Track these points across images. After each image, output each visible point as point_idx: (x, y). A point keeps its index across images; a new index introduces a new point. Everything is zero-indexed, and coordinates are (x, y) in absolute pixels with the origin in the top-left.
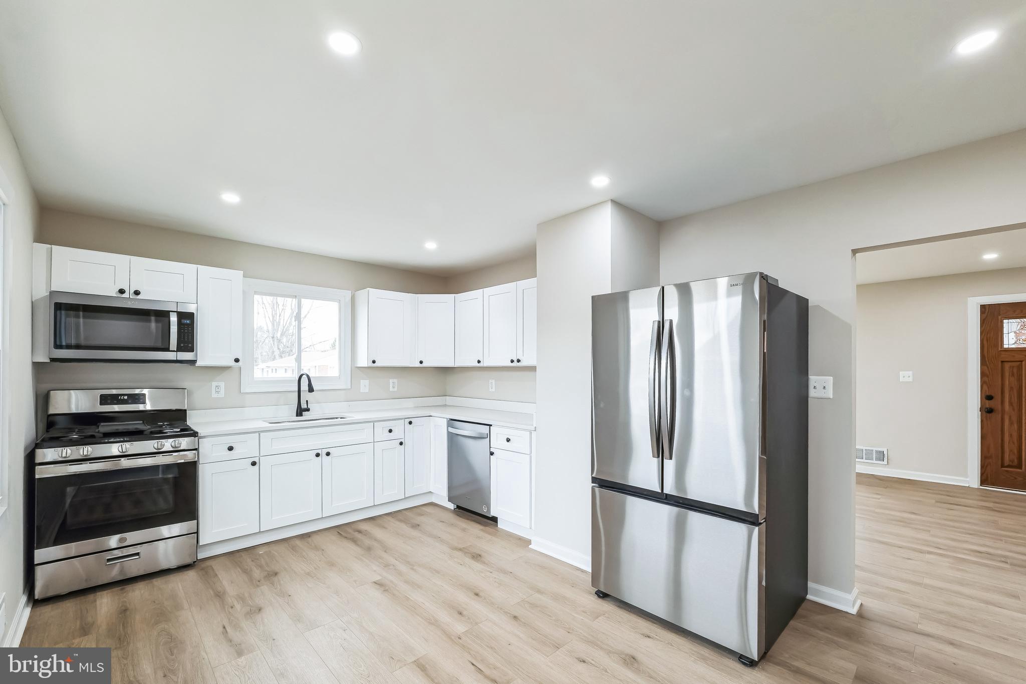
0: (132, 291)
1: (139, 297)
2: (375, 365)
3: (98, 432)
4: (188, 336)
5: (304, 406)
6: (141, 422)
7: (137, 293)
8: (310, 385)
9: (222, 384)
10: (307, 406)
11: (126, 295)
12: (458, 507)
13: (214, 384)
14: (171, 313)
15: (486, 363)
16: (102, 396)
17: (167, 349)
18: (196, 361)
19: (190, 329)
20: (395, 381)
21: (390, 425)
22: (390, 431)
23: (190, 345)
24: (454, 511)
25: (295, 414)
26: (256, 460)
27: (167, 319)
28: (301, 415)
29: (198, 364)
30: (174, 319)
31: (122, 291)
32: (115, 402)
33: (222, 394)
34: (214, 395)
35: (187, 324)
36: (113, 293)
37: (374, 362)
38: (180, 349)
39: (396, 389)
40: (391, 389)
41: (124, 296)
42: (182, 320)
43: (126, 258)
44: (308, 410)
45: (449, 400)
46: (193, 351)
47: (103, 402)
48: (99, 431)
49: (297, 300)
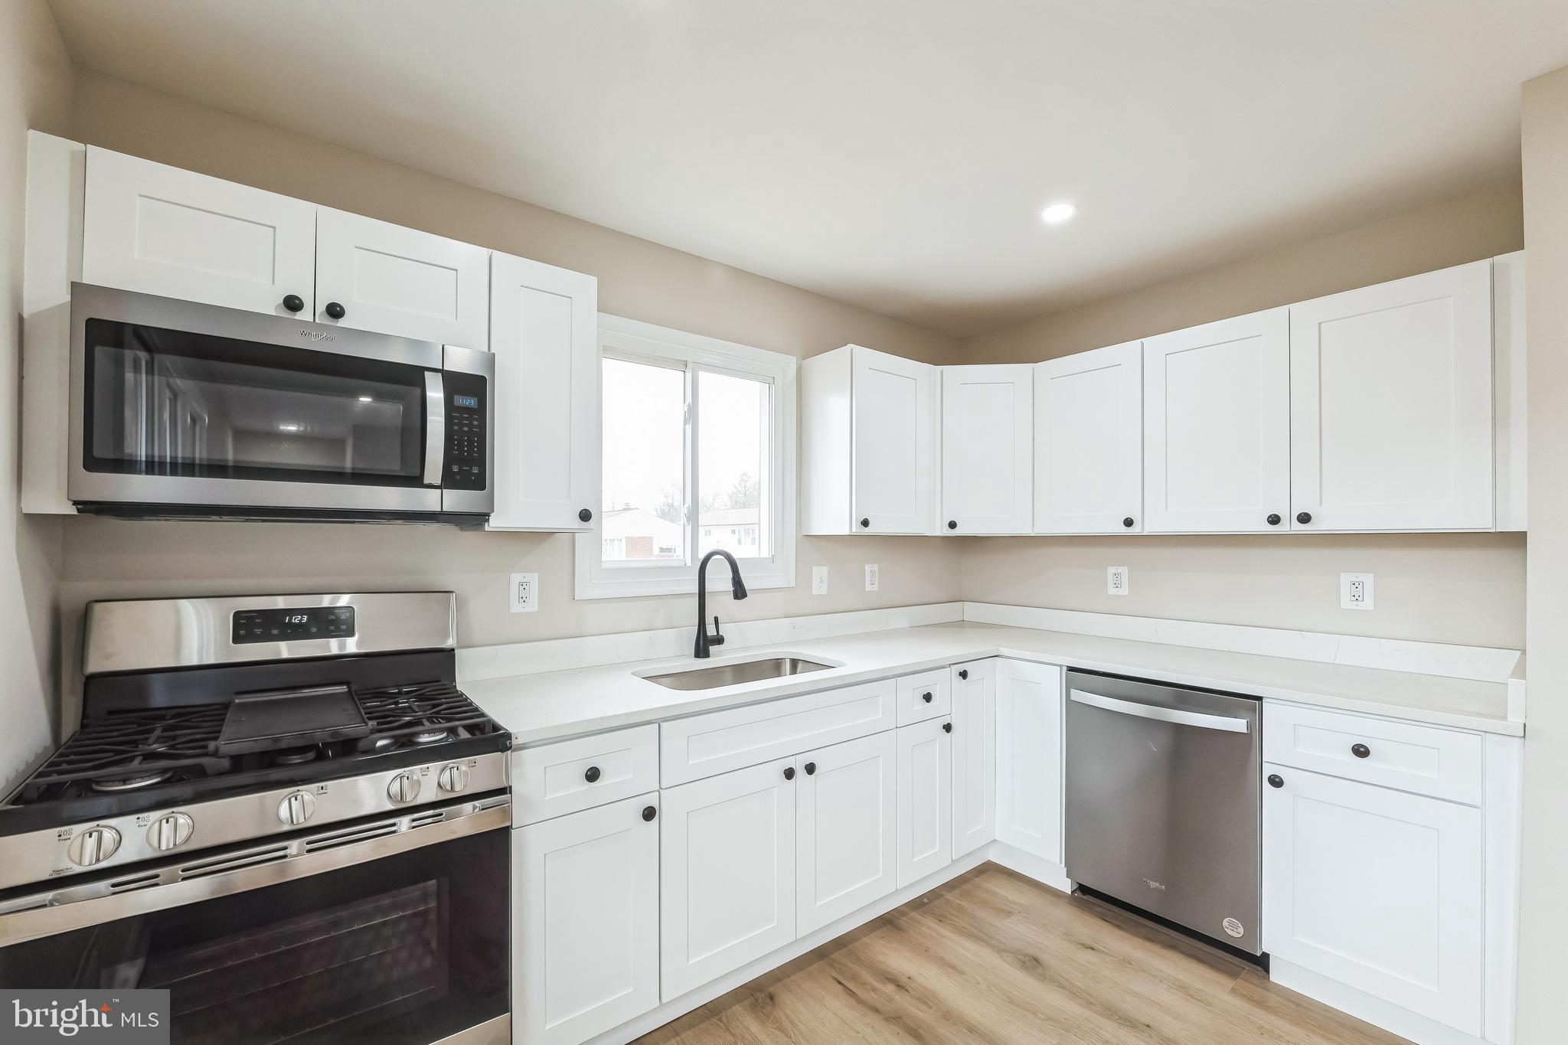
0: (321, 308)
1: (342, 323)
2: (867, 531)
3: (215, 754)
4: (470, 442)
5: (711, 631)
6: (344, 689)
7: (335, 311)
8: (737, 582)
9: (533, 579)
10: (718, 631)
11: (304, 315)
12: (1083, 889)
13: (516, 578)
14: (427, 373)
15: (1150, 525)
16: (238, 615)
17: (416, 480)
18: (488, 515)
19: (475, 423)
20: (876, 567)
21: (924, 682)
22: (928, 698)
23: (475, 470)
24: (1072, 900)
25: (691, 649)
26: (652, 801)
27: (418, 391)
28: (706, 655)
29: (494, 523)
30: (435, 394)
31: (292, 304)
32: (275, 632)
33: (532, 606)
34: (516, 608)
35: (467, 409)
36: (269, 305)
37: (865, 523)
38: (450, 480)
39: (875, 588)
40: (868, 588)
41: (300, 316)
42: (456, 397)
43: (306, 209)
44: (719, 640)
45: (972, 611)
46: (483, 488)
47: (242, 632)
48: (217, 749)
49: (689, 376)
